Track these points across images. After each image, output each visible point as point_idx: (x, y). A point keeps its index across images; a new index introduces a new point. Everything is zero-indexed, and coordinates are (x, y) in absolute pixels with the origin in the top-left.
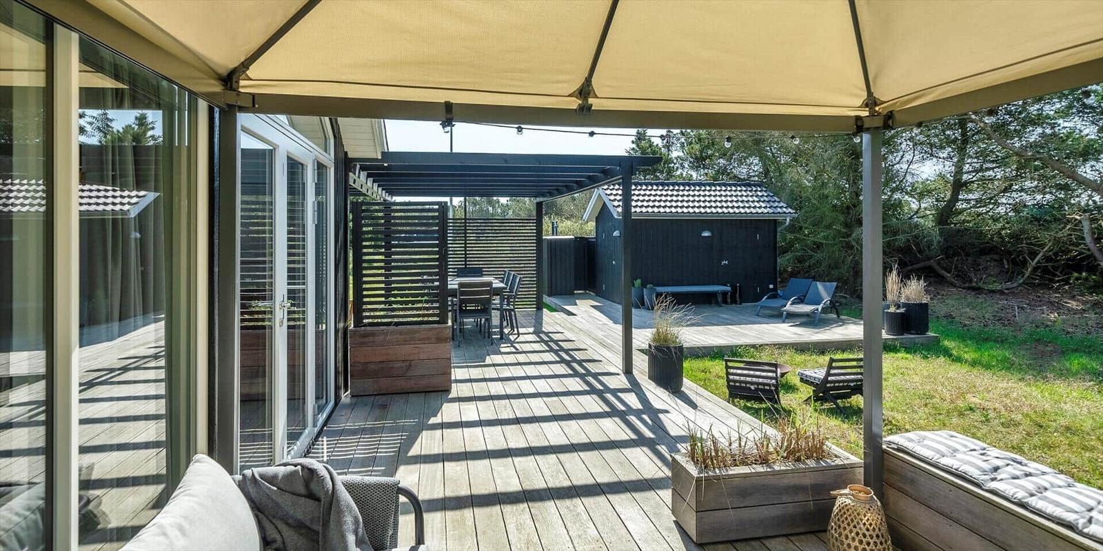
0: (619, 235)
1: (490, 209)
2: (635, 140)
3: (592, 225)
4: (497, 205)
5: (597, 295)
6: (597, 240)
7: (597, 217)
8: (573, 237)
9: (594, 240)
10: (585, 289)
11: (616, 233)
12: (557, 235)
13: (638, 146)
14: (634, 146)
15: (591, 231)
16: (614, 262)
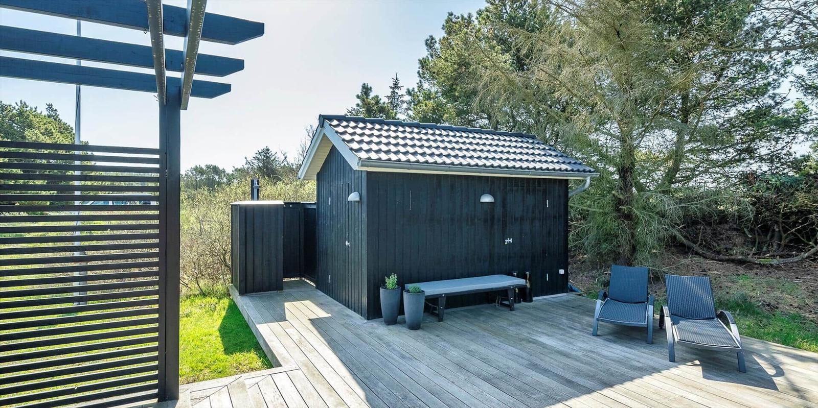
0: (358, 199)
1: (217, 177)
2: (360, 94)
3: (311, 187)
4: (223, 175)
5: (317, 288)
6: (318, 207)
7: (318, 173)
8: (281, 202)
9: (315, 207)
10: (301, 276)
11: (353, 197)
12: (258, 198)
13: (363, 100)
14: (359, 101)
15: (309, 194)
16: (347, 243)
